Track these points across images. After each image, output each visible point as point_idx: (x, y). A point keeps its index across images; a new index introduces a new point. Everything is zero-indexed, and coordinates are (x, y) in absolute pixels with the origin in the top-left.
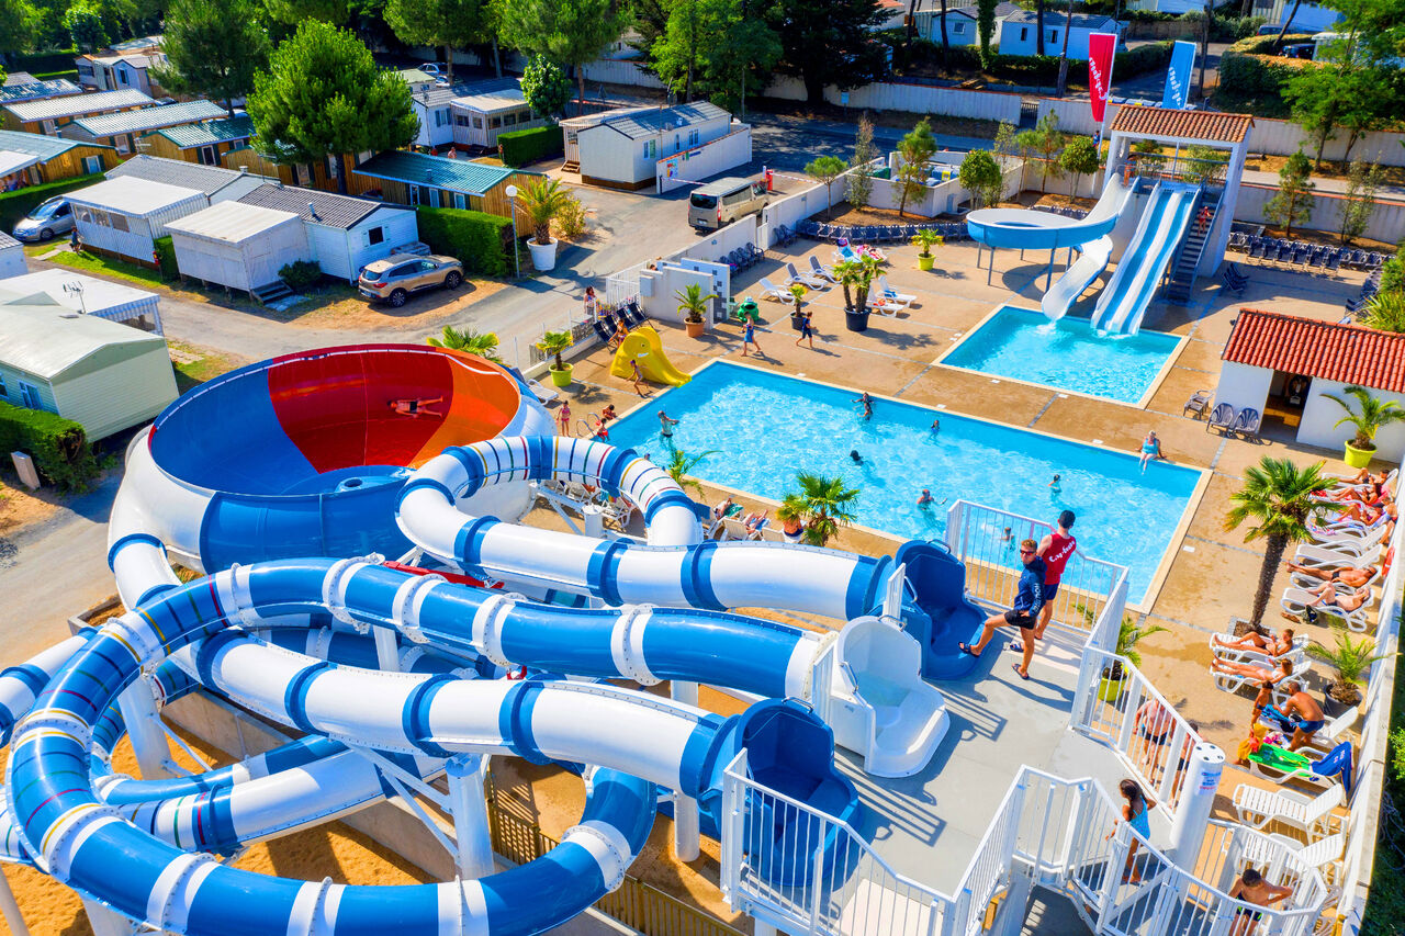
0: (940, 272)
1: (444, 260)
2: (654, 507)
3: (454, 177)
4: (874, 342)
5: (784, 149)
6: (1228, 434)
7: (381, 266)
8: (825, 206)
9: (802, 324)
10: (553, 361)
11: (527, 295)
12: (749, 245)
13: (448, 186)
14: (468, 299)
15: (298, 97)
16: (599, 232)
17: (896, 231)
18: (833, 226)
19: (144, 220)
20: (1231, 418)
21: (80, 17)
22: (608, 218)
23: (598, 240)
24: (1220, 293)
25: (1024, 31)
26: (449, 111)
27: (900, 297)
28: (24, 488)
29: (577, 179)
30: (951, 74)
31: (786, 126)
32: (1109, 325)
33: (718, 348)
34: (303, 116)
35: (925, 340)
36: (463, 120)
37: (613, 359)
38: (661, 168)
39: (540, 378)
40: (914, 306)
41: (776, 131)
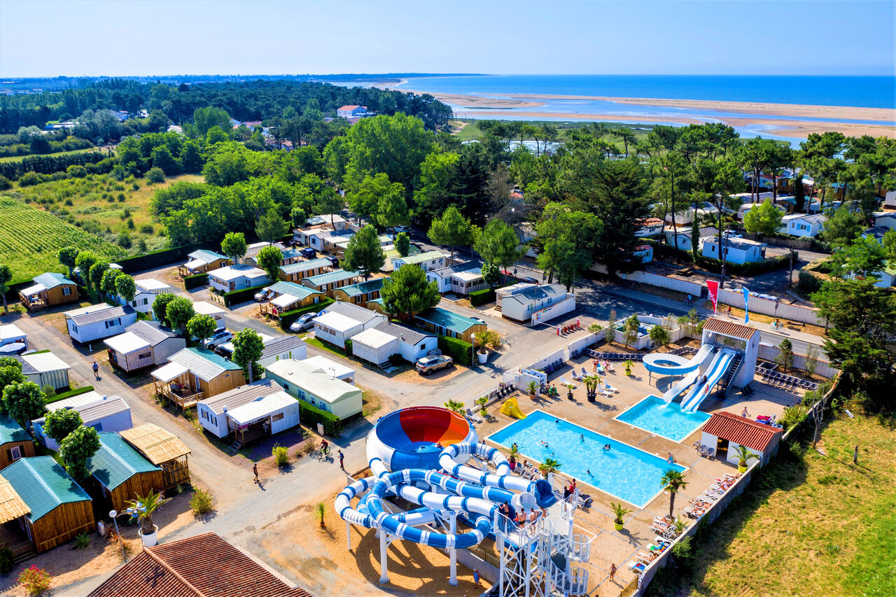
0: (633, 377)
1: (447, 358)
2: (500, 465)
3: (452, 324)
4: (595, 407)
5: (590, 303)
6: (704, 456)
7: (425, 360)
8: (595, 341)
9: (570, 397)
10: (481, 406)
11: (475, 374)
12: (561, 360)
13: (450, 328)
14: (454, 374)
15: (400, 293)
16: (506, 346)
17: (621, 356)
18: (596, 351)
19: (343, 334)
20: (705, 451)
21: (297, 213)
22: (509, 338)
23: (504, 349)
24: (740, 396)
25: (714, 247)
26: (451, 278)
27: (612, 388)
28: (320, 435)
29: (499, 314)
30: (679, 262)
31: (594, 288)
32: (686, 408)
33: (539, 405)
34: (400, 299)
35: (614, 408)
36: (456, 283)
37: (501, 406)
38: (534, 317)
39: (476, 412)
40: (617, 392)
41: (589, 291)
